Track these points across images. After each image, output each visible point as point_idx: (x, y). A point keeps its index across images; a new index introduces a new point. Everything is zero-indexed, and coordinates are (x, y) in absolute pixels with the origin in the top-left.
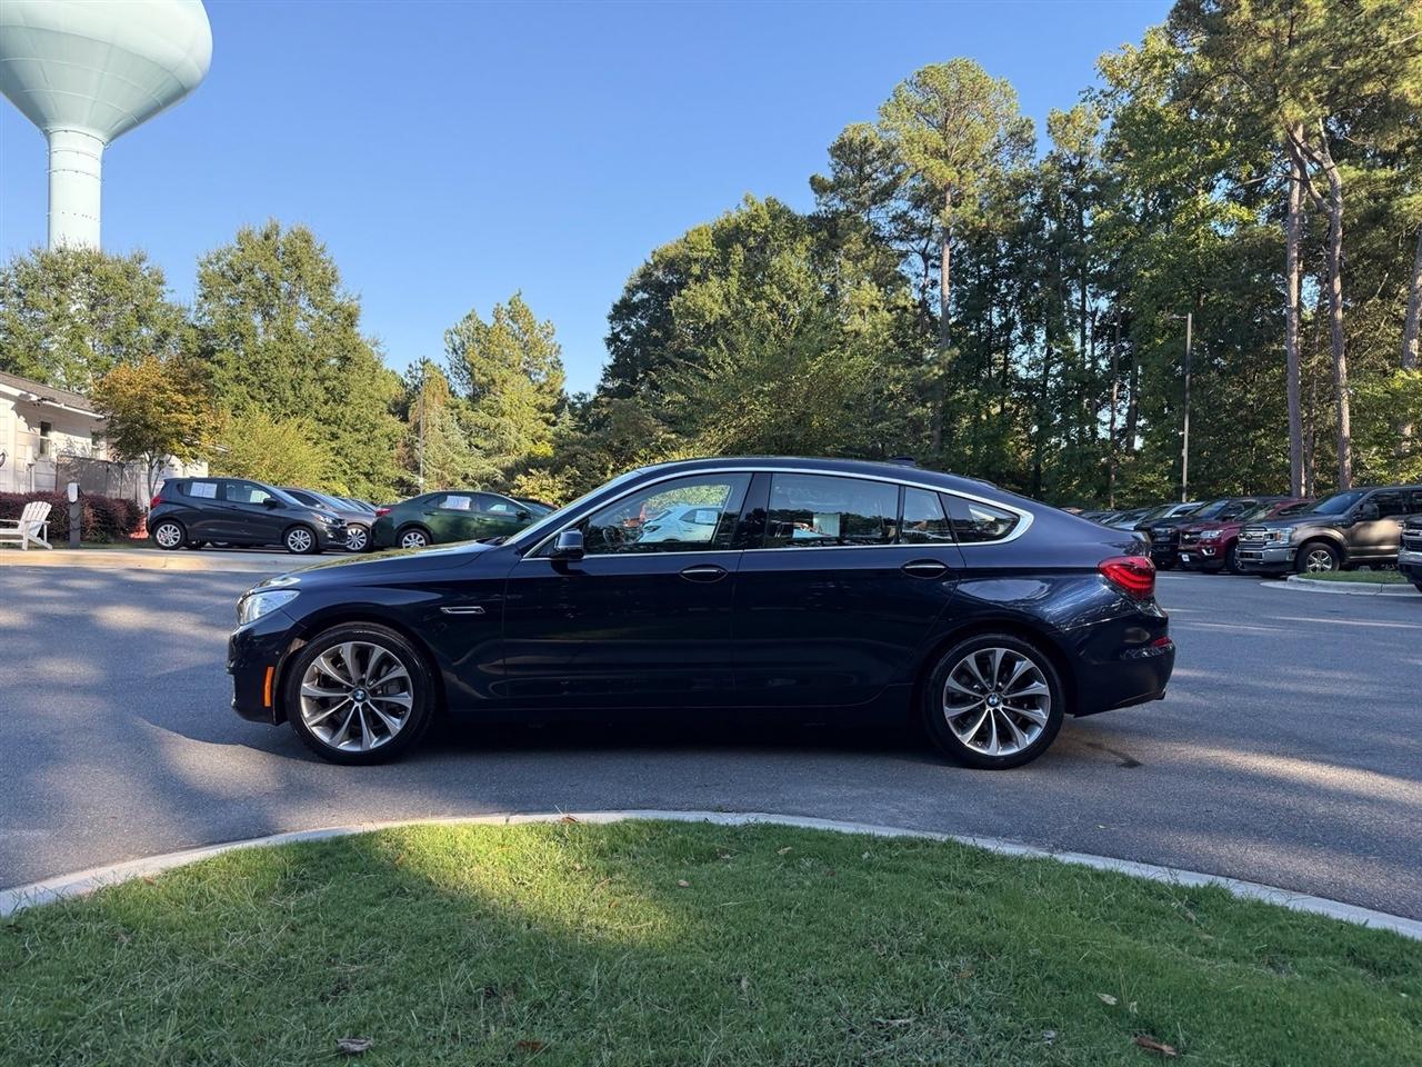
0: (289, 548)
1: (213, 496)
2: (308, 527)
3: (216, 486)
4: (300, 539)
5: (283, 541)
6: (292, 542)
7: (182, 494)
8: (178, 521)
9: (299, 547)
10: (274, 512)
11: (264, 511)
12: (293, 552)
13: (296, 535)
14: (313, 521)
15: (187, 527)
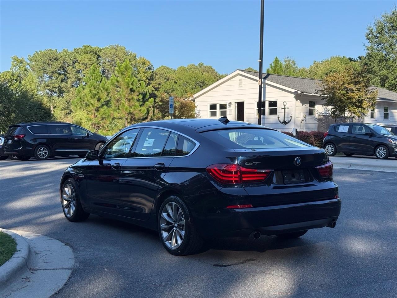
0: (376, 156)
1: (347, 132)
2: (385, 145)
3: (348, 127)
4: (381, 151)
5: (374, 153)
6: (378, 153)
7: (335, 131)
8: (333, 143)
9: (381, 156)
10: (371, 139)
11: (367, 138)
12: (378, 158)
13: (380, 150)
14: (388, 143)
15: (337, 146)
